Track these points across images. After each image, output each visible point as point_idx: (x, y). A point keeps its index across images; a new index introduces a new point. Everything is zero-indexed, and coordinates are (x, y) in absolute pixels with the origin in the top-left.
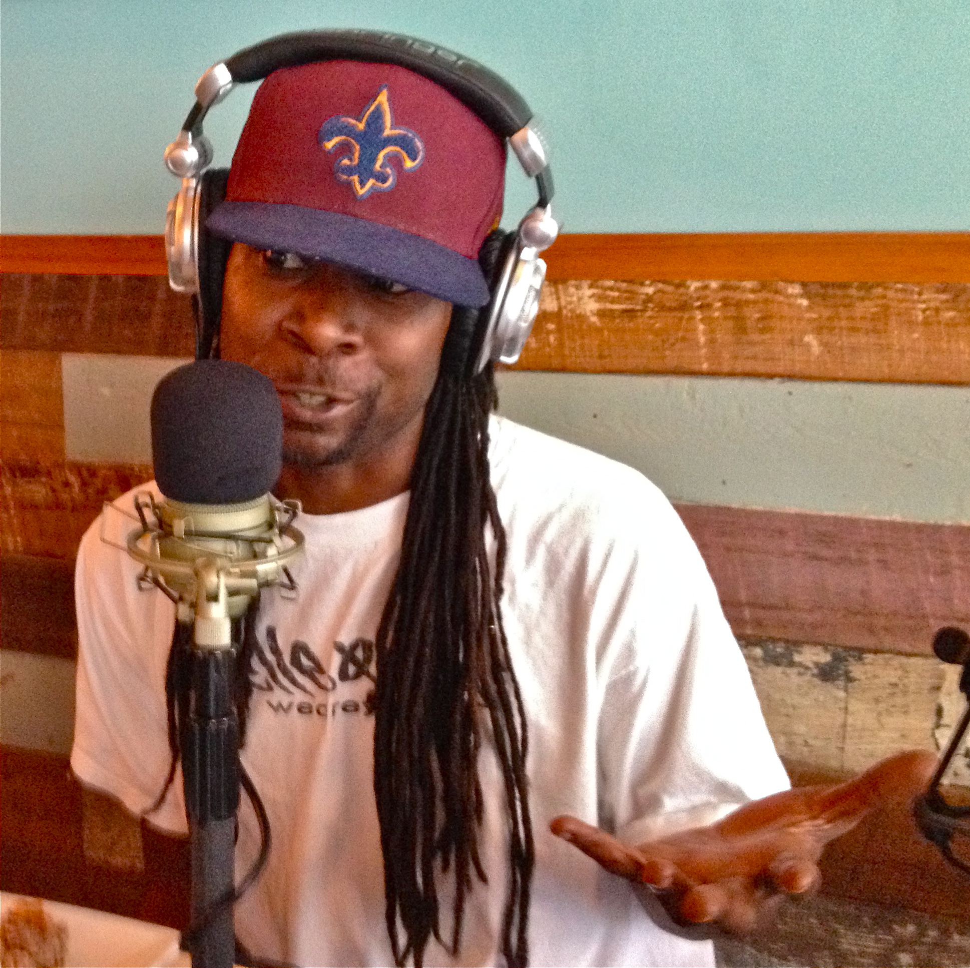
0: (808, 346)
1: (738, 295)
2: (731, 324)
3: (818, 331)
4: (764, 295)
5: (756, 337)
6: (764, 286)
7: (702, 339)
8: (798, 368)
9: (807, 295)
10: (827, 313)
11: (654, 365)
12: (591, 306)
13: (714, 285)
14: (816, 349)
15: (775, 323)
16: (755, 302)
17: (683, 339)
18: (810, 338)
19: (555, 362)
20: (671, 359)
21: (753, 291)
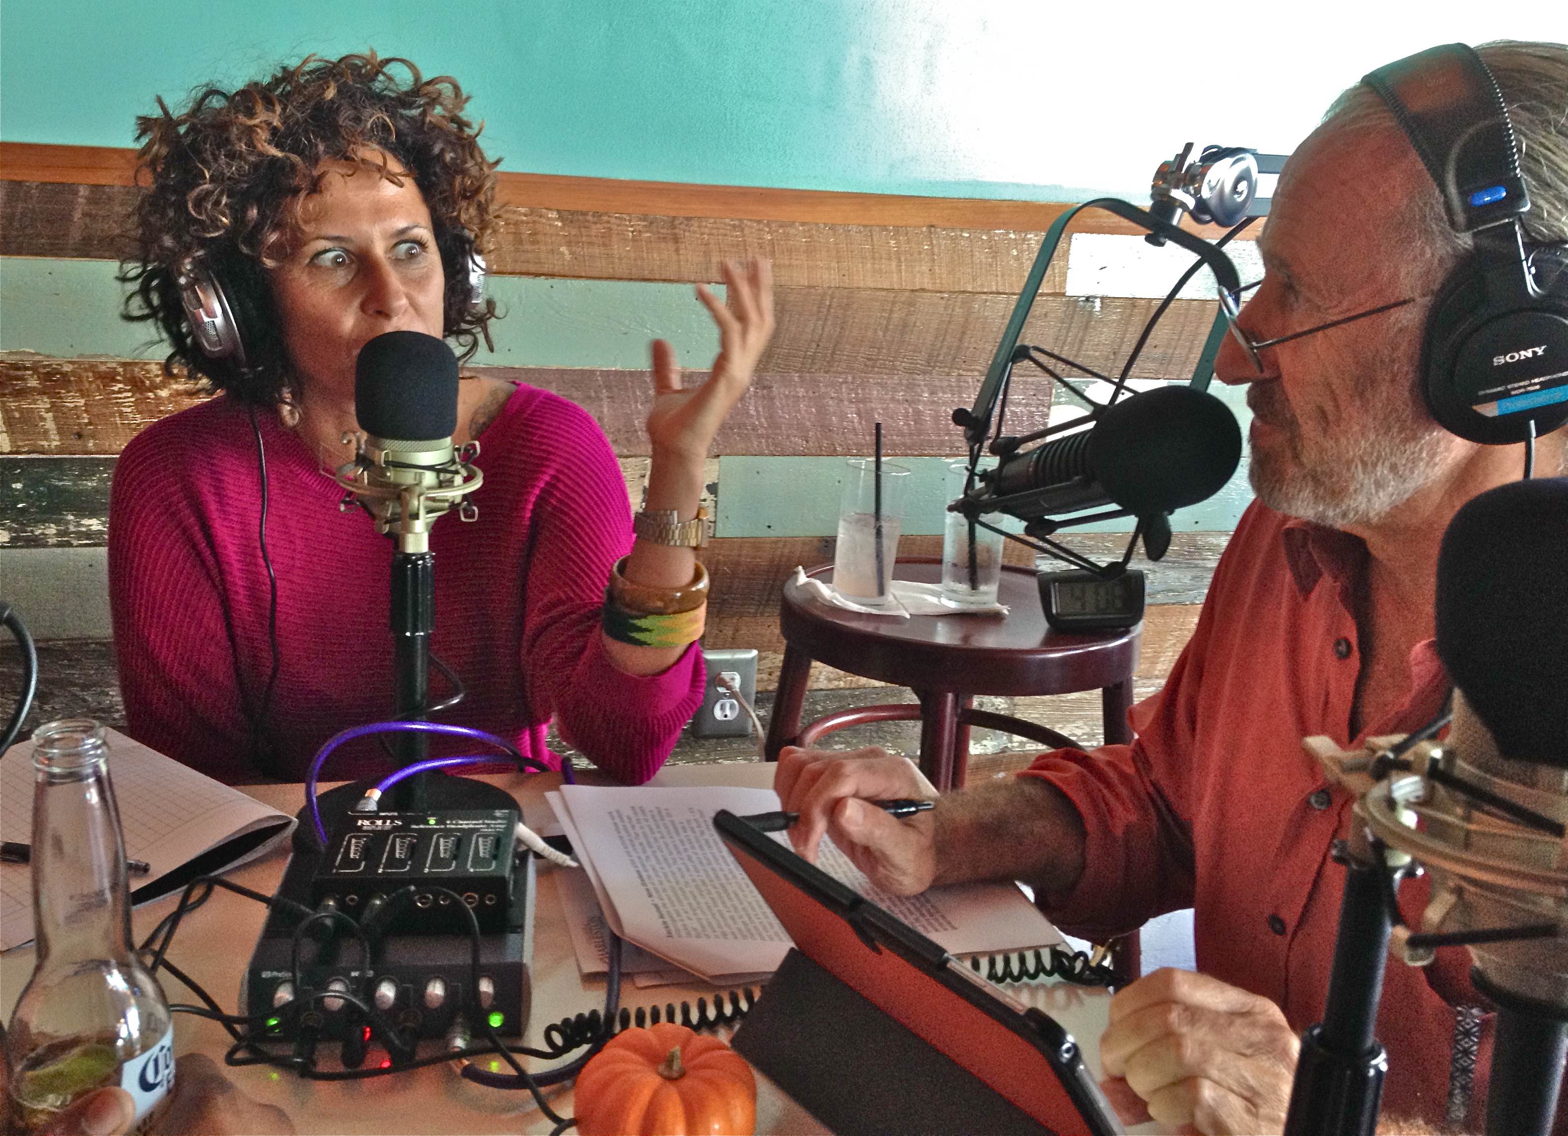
0: (563, 254)
1: (515, 217)
2: (511, 237)
3: (569, 244)
4: (533, 217)
5: (530, 247)
6: (532, 212)
8: (556, 270)
9: (561, 218)
10: (574, 232)
14: (568, 257)
15: (540, 237)
16: (528, 223)
18: (563, 249)
21: (525, 215)
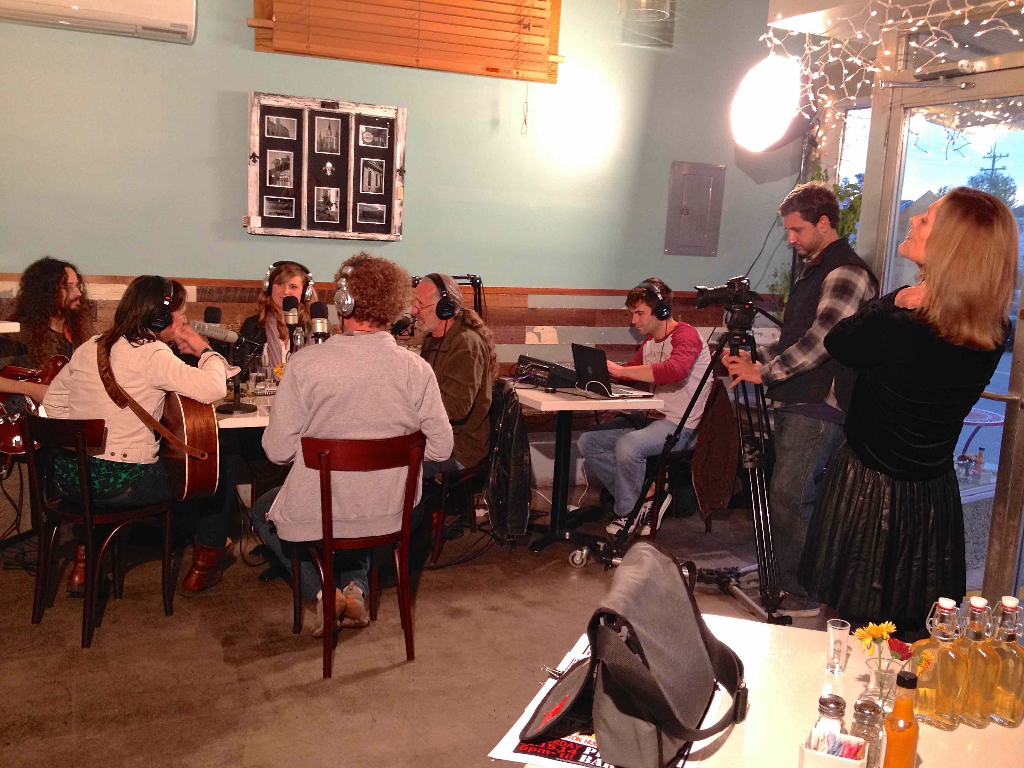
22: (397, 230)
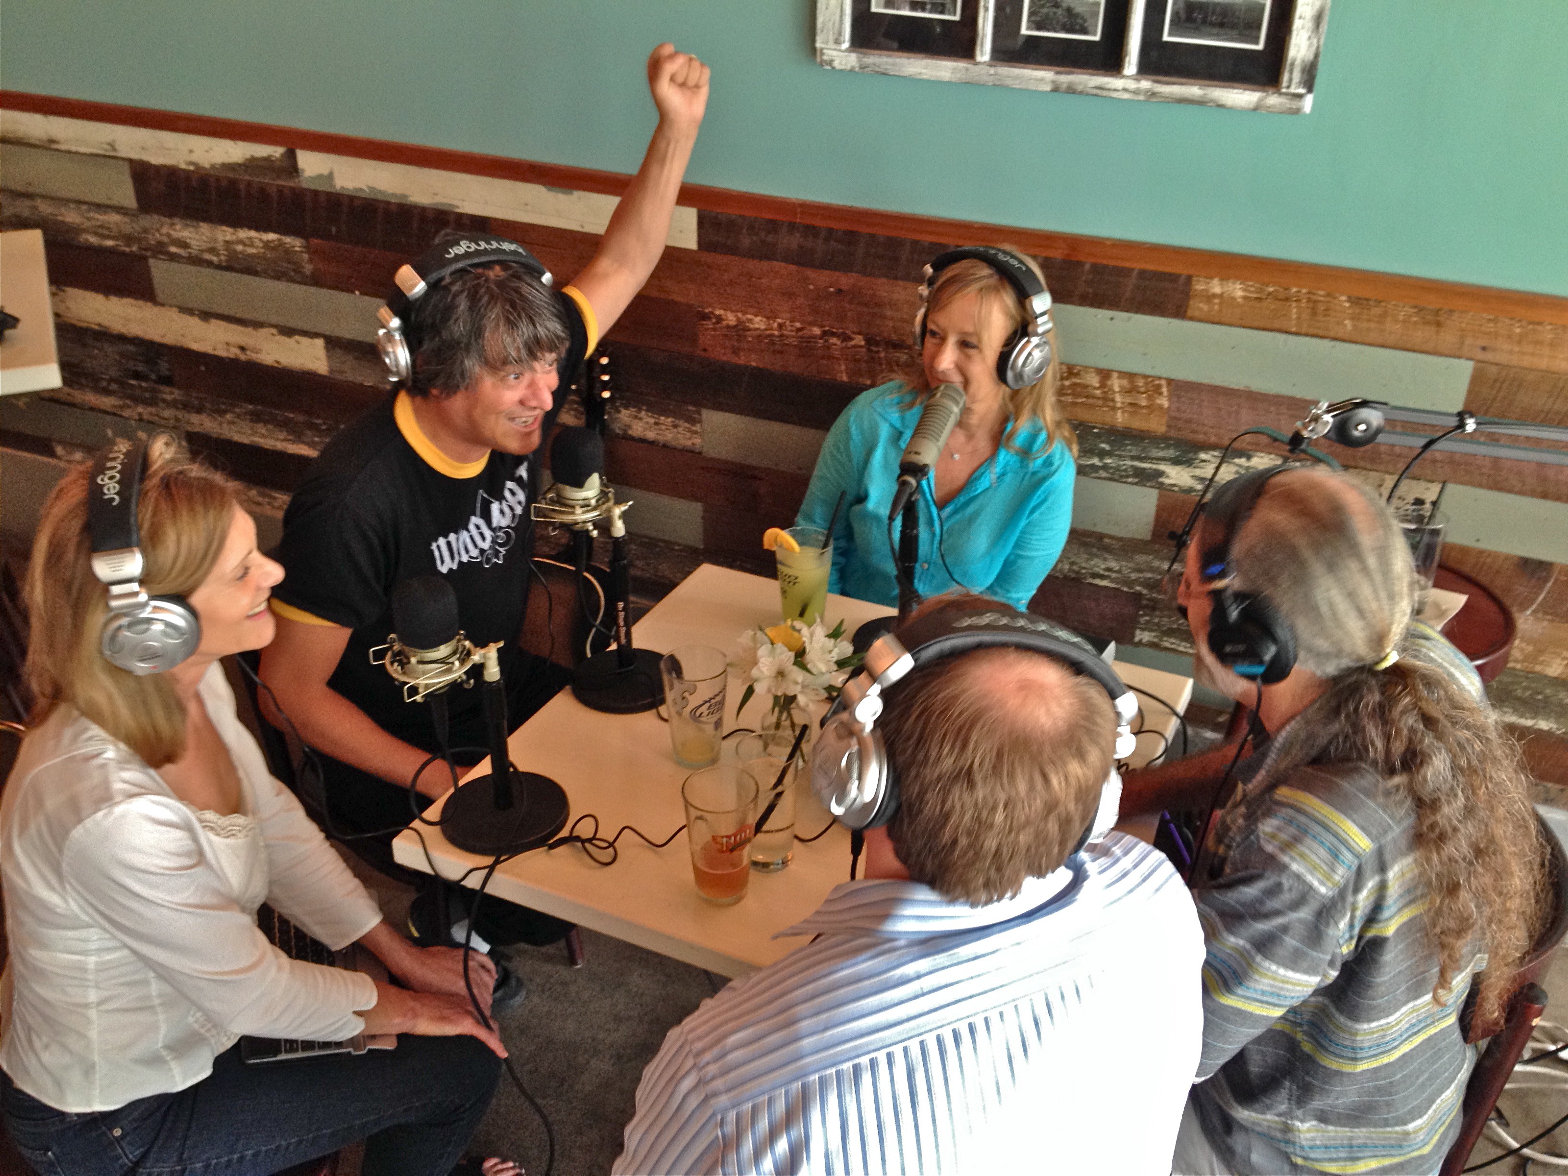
0: (1345, 326)
1: (1314, 297)
2: (1309, 310)
3: (1352, 319)
4: (1329, 299)
5: (1322, 319)
6: (1328, 295)
7: (1294, 316)
8: (1340, 335)
9: (1349, 301)
10: (1357, 311)
11: (1268, 326)
12: (1240, 293)
13: (1304, 291)
14: (1350, 327)
15: (1332, 313)
17: (1285, 315)
18: (1347, 322)
19: (1217, 319)
20: (1277, 324)
21: (1323, 296)
22: (1297, 76)
